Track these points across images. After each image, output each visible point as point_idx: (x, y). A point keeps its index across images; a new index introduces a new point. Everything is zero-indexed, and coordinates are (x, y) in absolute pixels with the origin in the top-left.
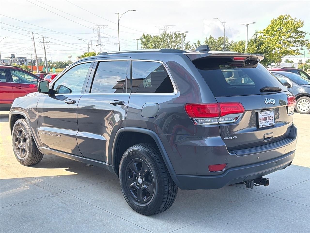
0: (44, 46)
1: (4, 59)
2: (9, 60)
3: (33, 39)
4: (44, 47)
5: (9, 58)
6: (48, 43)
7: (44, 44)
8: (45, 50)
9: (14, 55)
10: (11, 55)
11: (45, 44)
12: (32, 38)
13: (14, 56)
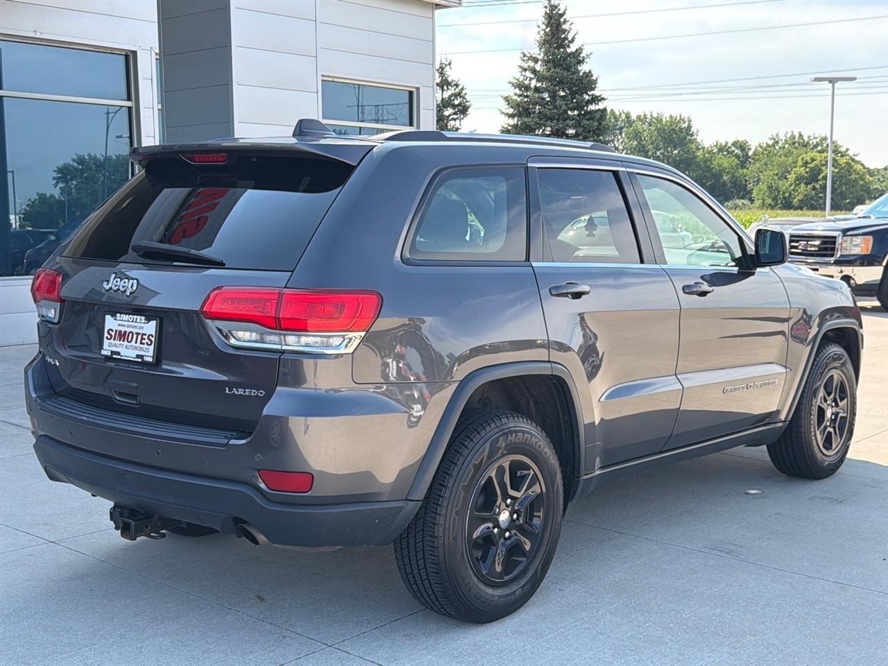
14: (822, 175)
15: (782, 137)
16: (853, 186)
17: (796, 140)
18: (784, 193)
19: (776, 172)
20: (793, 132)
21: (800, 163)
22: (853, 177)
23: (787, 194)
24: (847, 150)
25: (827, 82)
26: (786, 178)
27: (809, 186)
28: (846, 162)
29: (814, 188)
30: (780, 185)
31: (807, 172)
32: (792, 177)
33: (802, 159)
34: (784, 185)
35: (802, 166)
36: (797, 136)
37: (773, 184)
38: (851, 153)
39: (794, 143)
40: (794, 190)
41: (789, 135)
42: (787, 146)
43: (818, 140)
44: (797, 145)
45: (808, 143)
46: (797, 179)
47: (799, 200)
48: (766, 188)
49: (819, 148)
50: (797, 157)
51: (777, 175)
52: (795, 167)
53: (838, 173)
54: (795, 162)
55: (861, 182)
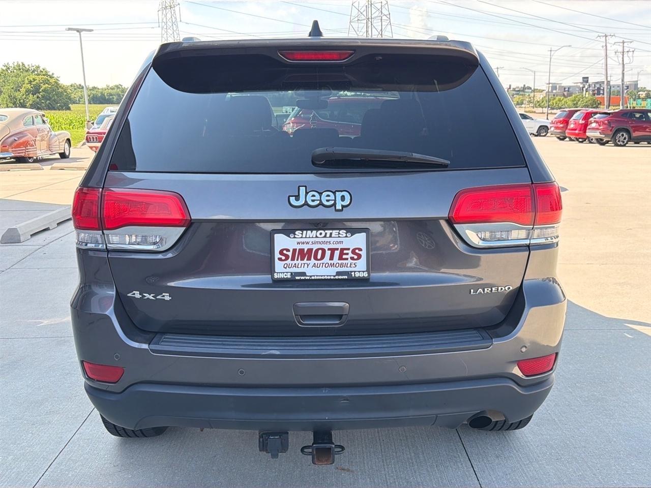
0: (623, 58)
1: (570, 86)
2: (578, 87)
3: (605, 47)
4: (623, 61)
5: (579, 84)
6: (632, 52)
7: (623, 55)
8: (623, 67)
9: (588, 78)
10: (583, 78)
11: (625, 55)
12: (604, 45)
13: (588, 80)
14: (41, 89)
15: (11, 65)
16: (61, 96)
17: (21, 67)
18: (20, 100)
19: (12, 87)
20: (18, 62)
21: (27, 81)
22: (60, 90)
23: (22, 101)
24: (53, 74)
25: (76, 32)
26: (19, 91)
27: (35, 96)
28: (55, 82)
29: (38, 97)
30: (17, 95)
31: (32, 87)
32: (23, 90)
33: (28, 79)
34: (18, 95)
35: (28, 84)
36: (21, 65)
37: (12, 94)
38: (55, 76)
39: (20, 69)
40: (25, 98)
41: (16, 64)
42: (15, 71)
43: (34, 67)
44: (21, 70)
45: (28, 69)
46: (26, 91)
47: (30, 104)
48: (7, 97)
49: (36, 73)
50: (24, 78)
51: (13, 88)
52: (24, 84)
53: (50, 88)
54: (23, 81)
55: (65, 94)
